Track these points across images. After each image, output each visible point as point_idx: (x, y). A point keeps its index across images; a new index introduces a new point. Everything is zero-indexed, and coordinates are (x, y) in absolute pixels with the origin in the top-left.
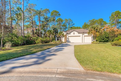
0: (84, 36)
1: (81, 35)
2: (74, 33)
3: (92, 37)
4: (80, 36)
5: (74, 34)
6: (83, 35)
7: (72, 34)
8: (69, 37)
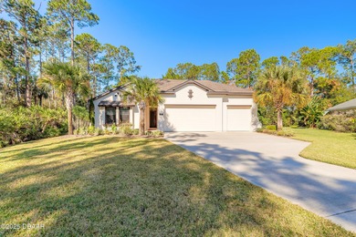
1: (217, 101)
2: (191, 92)
3: (253, 110)
4: (213, 106)
5: (191, 97)
7: (181, 96)
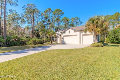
0: (83, 35)
1: (78, 33)
2: (69, 31)
3: (94, 36)
4: (76, 35)
5: (69, 33)
6: (81, 34)
7: (67, 33)
8: (64, 37)
